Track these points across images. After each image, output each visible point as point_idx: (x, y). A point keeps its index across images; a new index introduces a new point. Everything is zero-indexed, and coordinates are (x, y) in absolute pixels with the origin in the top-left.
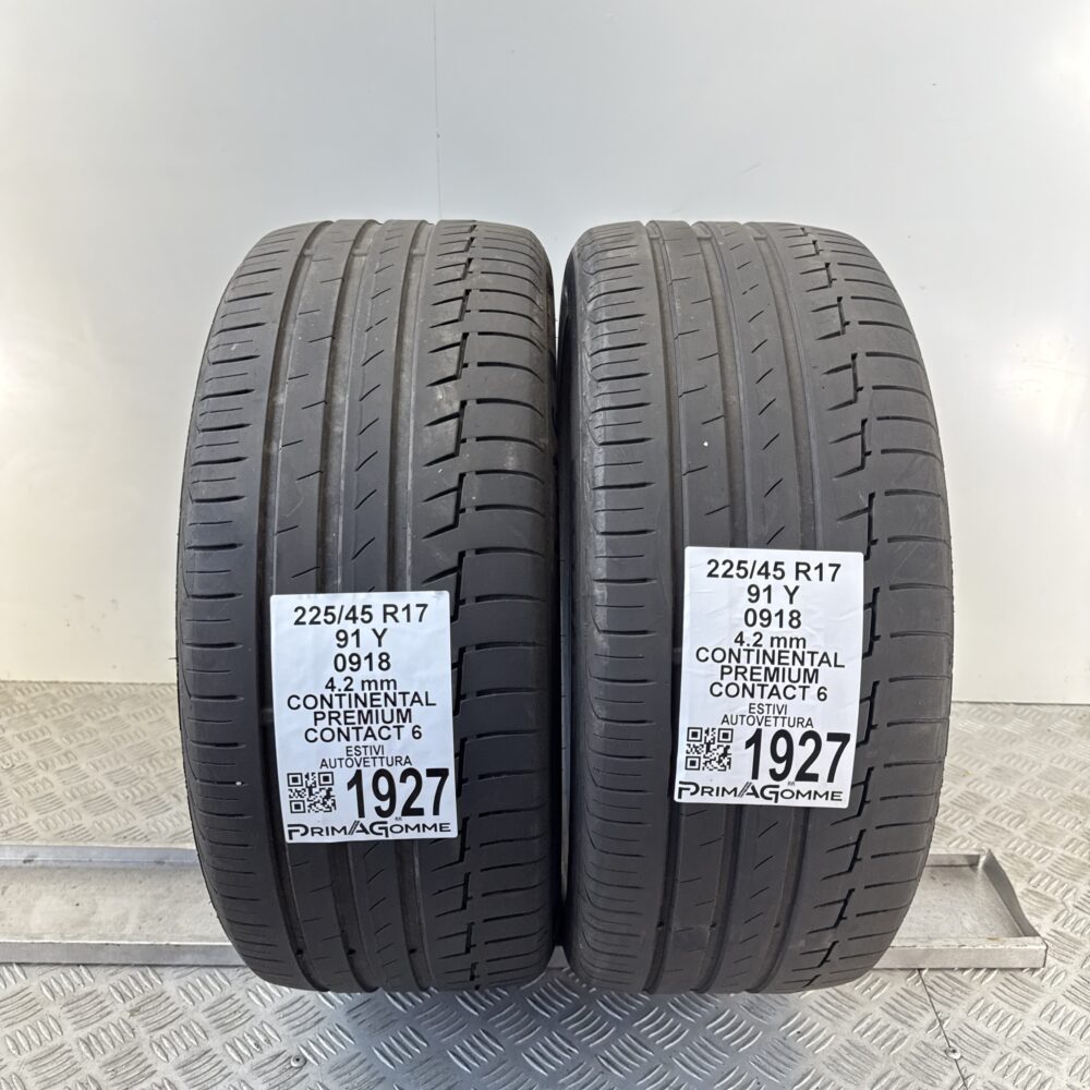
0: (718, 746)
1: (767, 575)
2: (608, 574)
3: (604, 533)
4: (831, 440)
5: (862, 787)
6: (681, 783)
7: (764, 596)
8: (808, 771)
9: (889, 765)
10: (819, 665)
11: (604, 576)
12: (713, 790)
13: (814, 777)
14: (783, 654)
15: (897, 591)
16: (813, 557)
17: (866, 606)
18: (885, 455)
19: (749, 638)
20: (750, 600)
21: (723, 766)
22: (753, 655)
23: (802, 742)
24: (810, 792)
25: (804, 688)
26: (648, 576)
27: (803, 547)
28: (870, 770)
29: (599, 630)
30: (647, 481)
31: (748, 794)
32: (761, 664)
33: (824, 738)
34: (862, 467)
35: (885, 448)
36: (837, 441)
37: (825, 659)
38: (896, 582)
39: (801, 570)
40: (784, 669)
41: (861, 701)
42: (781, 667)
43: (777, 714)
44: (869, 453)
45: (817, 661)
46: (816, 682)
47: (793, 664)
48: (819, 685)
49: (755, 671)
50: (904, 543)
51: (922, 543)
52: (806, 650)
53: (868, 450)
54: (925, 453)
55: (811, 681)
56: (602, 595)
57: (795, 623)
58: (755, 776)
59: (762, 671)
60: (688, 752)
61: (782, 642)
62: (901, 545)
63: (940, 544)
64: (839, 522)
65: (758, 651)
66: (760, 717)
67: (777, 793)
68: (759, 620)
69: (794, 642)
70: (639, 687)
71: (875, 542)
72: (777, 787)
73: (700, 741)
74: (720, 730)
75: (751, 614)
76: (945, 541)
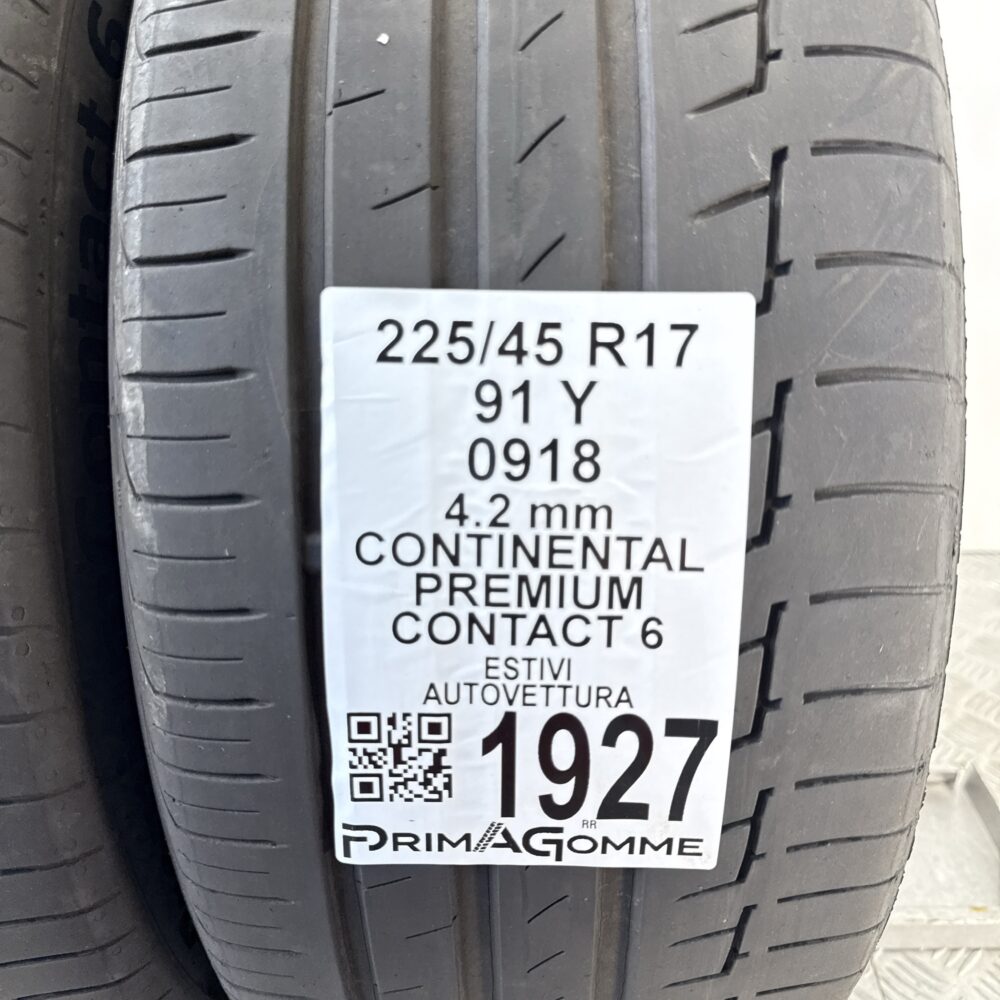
0: (421, 751)
1: (520, 353)
2: (143, 361)
3: (141, 262)
4: (686, 24)
5: (747, 828)
6: (346, 826)
7: (512, 405)
8: (626, 798)
9: (809, 783)
10: (645, 567)
11: (136, 367)
12: (417, 839)
13: (640, 811)
14: (558, 544)
15: (836, 387)
16: (630, 308)
17: (757, 428)
18: (813, 60)
19: (480, 509)
20: (481, 417)
21: (435, 791)
22: (490, 548)
23: (610, 740)
24: (631, 841)
25: (610, 619)
26: (236, 364)
27: (611, 285)
28: (764, 795)
29: (135, 494)
30: (237, 130)
31: (496, 845)
32: (507, 568)
33: (658, 730)
34: (758, 86)
35: (815, 42)
36: (698, 28)
37: (657, 553)
38: (835, 366)
39: (604, 341)
40: (562, 579)
41: (743, 649)
42: (555, 574)
43: (548, 679)
44: (776, 55)
45: (639, 557)
46: (639, 606)
47: (584, 565)
48: (645, 614)
49: (494, 583)
50: (856, 269)
51: (897, 270)
52: (613, 534)
53: (773, 46)
54: (908, 58)
55: (625, 604)
56: (135, 410)
57: (587, 470)
58: (508, 809)
59: (512, 584)
60: (352, 766)
61: (557, 514)
62: (846, 275)
63: (941, 272)
64: (698, 222)
65: (501, 538)
66: (511, 686)
67: (559, 843)
68: (501, 465)
69: (586, 515)
70: (229, 625)
71: (784, 268)
72: (559, 830)
73: (379, 741)
74: (420, 716)
75: (482, 451)
76: (951, 268)
